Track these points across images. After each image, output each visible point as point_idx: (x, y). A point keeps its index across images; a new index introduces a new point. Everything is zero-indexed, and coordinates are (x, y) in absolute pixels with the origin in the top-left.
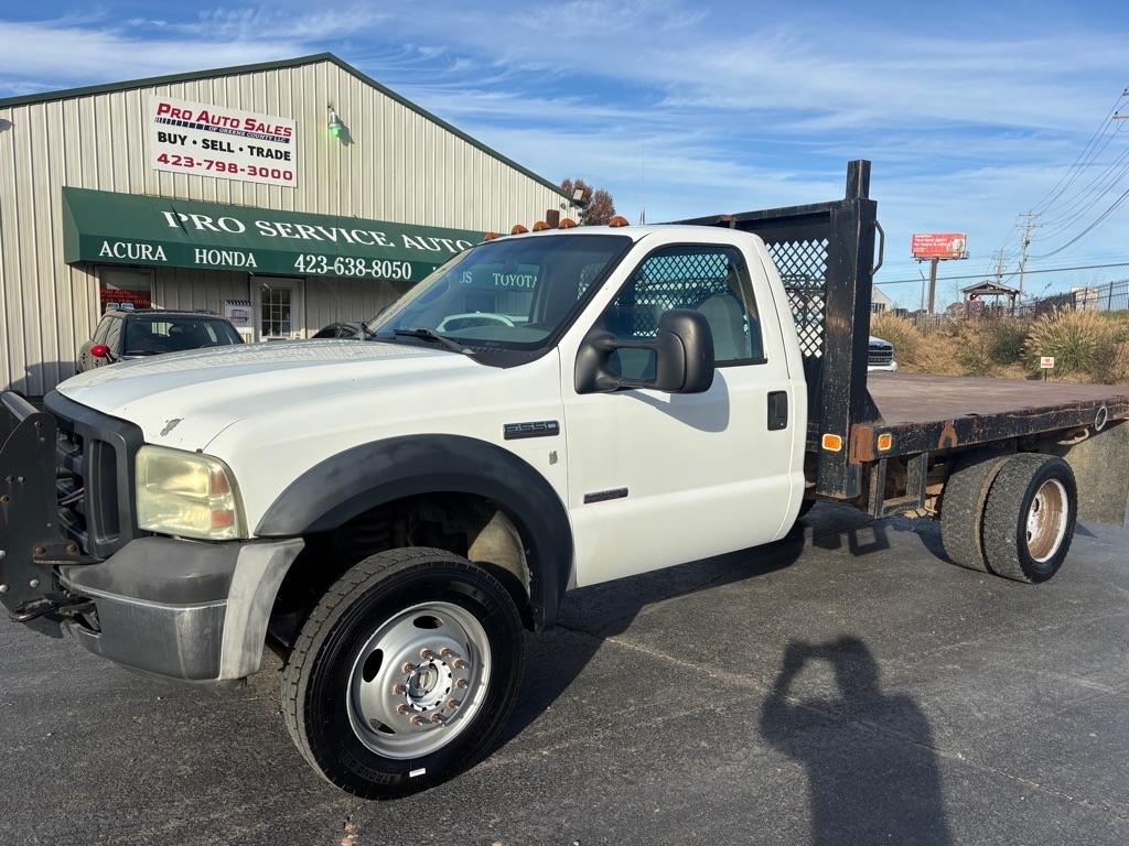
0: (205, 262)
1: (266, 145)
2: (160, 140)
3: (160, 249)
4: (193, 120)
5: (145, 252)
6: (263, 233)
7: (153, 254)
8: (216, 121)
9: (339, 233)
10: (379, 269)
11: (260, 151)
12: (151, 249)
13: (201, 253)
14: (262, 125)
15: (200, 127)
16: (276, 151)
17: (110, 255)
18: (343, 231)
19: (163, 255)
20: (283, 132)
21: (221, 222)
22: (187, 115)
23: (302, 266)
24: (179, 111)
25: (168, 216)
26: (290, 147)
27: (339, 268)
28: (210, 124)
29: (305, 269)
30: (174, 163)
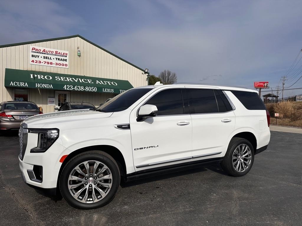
0: (38, 87)
2: (32, 57)
3: (26, 83)
4: (41, 52)
5: (22, 84)
7: (24, 85)
8: (47, 52)
9: (78, 80)
10: (87, 89)
11: (59, 59)
12: (24, 83)
13: (37, 84)
14: (60, 53)
15: (43, 53)
16: (63, 59)
17: (13, 85)
18: (80, 79)
19: (27, 85)
20: (65, 54)
21: (46, 76)
22: (40, 50)
24: (38, 49)
25: (32, 75)
26: (67, 58)
27: (76, 89)
28: (46, 53)
29: (66, 89)
30: (36, 62)
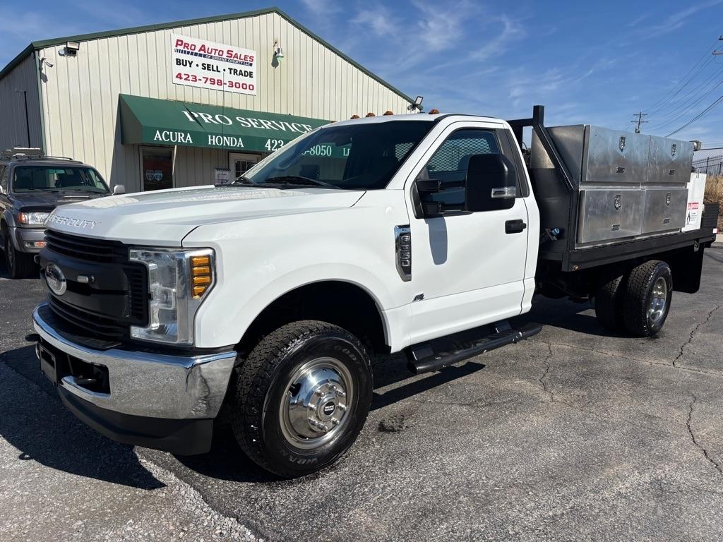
0: (214, 144)
1: (239, 67)
2: (177, 64)
3: (188, 135)
4: (196, 51)
5: (180, 138)
6: (243, 125)
7: (185, 138)
8: (210, 51)
9: (285, 125)
10: (313, 149)
11: (235, 71)
12: (183, 135)
13: (212, 138)
14: (236, 54)
15: (200, 55)
16: (245, 72)
17: (160, 139)
18: (287, 124)
19: (190, 139)
20: (248, 59)
21: (217, 117)
23: (269, 147)
24: (188, 45)
25: (186, 113)
26: (253, 69)
28: (206, 54)
29: (271, 149)
30: (186, 79)
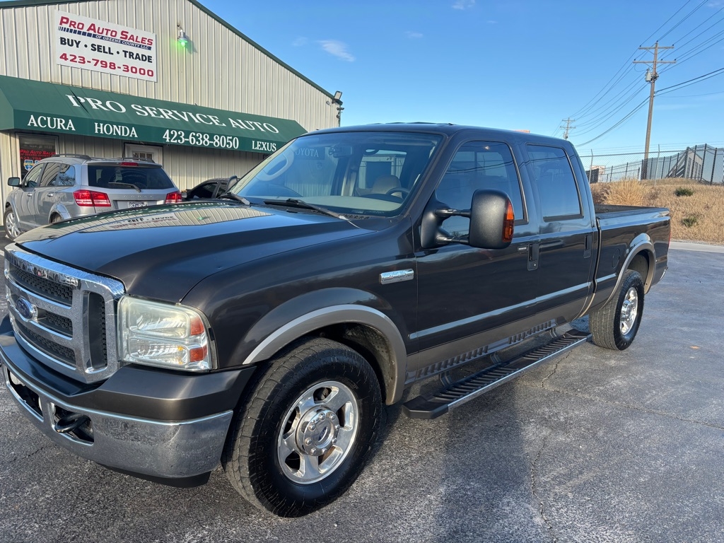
0: (102, 132)
1: (135, 50)
2: (62, 43)
3: (70, 122)
4: (85, 30)
5: (60, 124)
6: (139, 114)
7: (66, 125)
8: (100, 31)
9: (188, 116)
10: (218, 142)
11: (131, 55)
12: (64, 121)
13: (99, 126)
14: (132, 36)
15: (89, 35)
16: (143, 55)
17: (36, 125)
18: (191, 114)
19: (72, 126)
20: (147, 42)
21: (108, 103)
22: (81, 26)
23: (168, 138)
24: (75, 23)
25: (70, 97)
26: (151, 53)
27: (192, 139)
28: (97, 33)
29: (170, 140)
30: (72, 60)
